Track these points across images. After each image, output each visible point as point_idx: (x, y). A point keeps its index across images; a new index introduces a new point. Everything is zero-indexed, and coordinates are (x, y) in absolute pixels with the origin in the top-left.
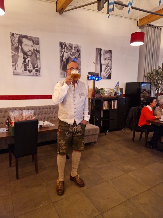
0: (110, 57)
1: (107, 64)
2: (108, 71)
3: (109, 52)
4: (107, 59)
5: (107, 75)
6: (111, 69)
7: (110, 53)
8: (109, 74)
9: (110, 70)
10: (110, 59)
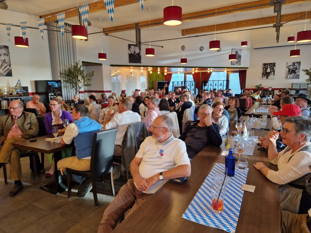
0: (6, 53)
1: (3, 60)
2: (6, 68)
3: (4, 48)
4: (2, 55)
5: (5, 72)
6: (10, 66)
7: (6, 48)
8: (8, 71)
9: (8, 67)
10: (7, 55)
